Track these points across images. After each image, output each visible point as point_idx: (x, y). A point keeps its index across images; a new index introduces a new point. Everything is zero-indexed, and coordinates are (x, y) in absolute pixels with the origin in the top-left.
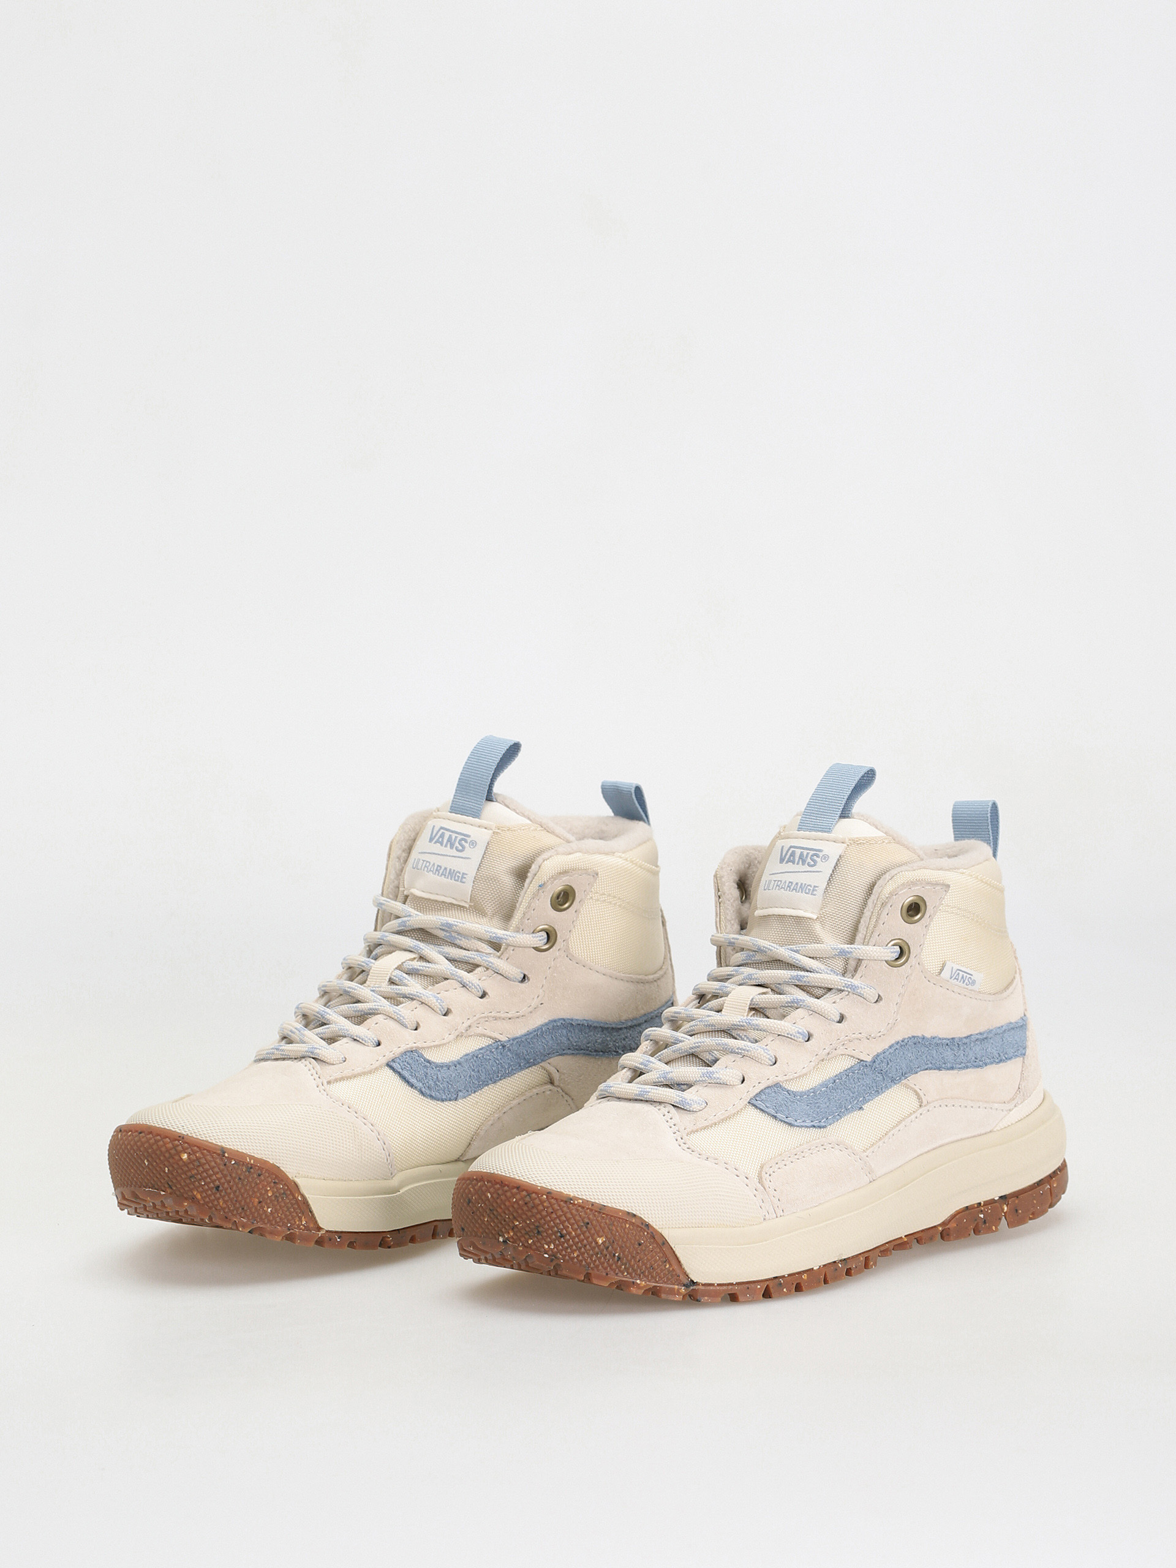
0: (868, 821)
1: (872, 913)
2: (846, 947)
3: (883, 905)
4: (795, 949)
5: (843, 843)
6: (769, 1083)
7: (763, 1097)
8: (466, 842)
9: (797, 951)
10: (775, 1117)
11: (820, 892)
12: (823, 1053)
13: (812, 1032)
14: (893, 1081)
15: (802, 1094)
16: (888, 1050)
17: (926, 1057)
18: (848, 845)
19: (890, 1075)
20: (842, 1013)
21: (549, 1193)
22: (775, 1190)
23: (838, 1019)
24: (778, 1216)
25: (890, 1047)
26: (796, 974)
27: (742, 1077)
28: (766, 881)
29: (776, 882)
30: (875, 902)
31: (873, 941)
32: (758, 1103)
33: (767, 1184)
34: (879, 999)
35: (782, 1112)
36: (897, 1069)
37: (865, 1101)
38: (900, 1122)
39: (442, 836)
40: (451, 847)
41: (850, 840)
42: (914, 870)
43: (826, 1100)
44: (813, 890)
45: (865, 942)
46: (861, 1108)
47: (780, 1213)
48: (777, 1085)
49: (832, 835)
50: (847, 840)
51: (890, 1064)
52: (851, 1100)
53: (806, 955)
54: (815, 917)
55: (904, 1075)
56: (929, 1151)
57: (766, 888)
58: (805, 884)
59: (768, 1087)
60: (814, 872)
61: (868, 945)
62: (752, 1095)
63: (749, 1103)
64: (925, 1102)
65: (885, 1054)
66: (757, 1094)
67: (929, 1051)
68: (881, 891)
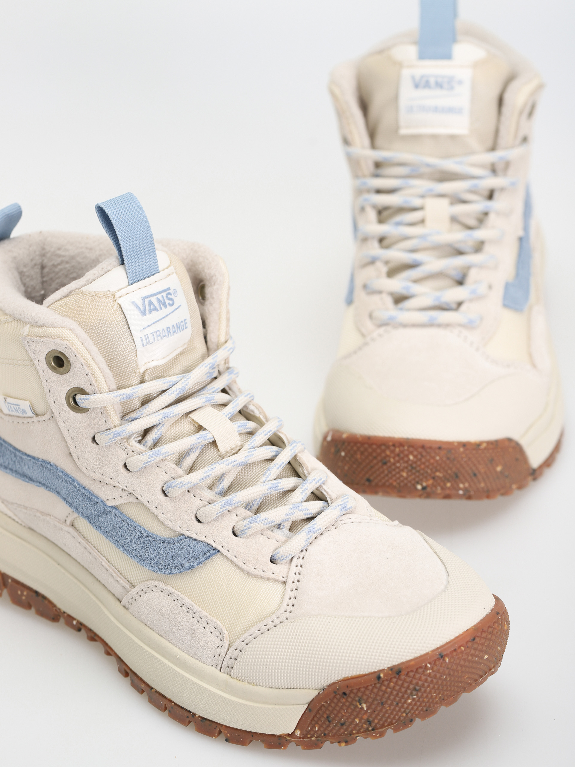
8: (171, 294)
21: (464, 445)
39: (151, 303)
40: (165, 306)
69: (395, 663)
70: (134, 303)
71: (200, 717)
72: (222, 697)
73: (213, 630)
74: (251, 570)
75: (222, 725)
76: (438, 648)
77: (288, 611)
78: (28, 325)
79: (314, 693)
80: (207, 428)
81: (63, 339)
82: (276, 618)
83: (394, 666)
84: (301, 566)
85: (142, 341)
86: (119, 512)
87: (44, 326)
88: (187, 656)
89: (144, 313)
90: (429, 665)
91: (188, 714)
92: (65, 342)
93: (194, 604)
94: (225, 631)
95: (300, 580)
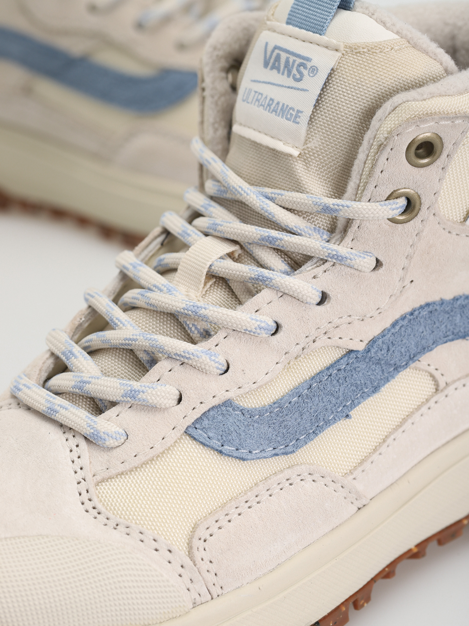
0: (375, 17)
1: (368, 156)
2: (331, 202)
3: (381, 147)
4: (270, 195)
5: (337, 50)
6: (216, 402)
7: (206, 422)
9: (272, 199)
10: (221, 452)
11: (304, 119)
12: (296, 349)
13: (280, 321)
14: (397, 368)
15: (261, 412)
16: (389, 330)
17: (446, 326)
18: (343, 54)
19: (392, 362)
20: (325, 291)
22: (211, 562)
23: (319, 300)
24: (215, 596)
25: (394, 325)
26: (267, 234)
27: (178, 393)
28: (246, 89)
29: (257, 94)
30: (371, 141)
31: (367, 194)
32: (198, 433)
33: (198, 555)
34: (379, 264)
35: (230, 443)
36: (401, 353)
37: (353, 405)
38: (404, 420)
41: (346, 47)
42: (425, 100)
43: (297, 415)
44: (296, 117)
45: (357, 198)
46: (347, 416)
47: (215, 591)
48: (228, 403)
49: (324, 39)
50: (342, 48)
51: (392, 349)
52: (333, 409)
53: (283, 205)
54: (295, 153)
55: (413, 358)
56: (448, 442)
57: (245, 98)
58: (287, 106)
59: (213, 408)
60: (298, 89)
61: (359, 201)
62: (190, 421)
63: (186, 432)
64: (442, 385)
65: (384, 338)
66: (197, 419)
67: (451, 319)
68: (380, 127)
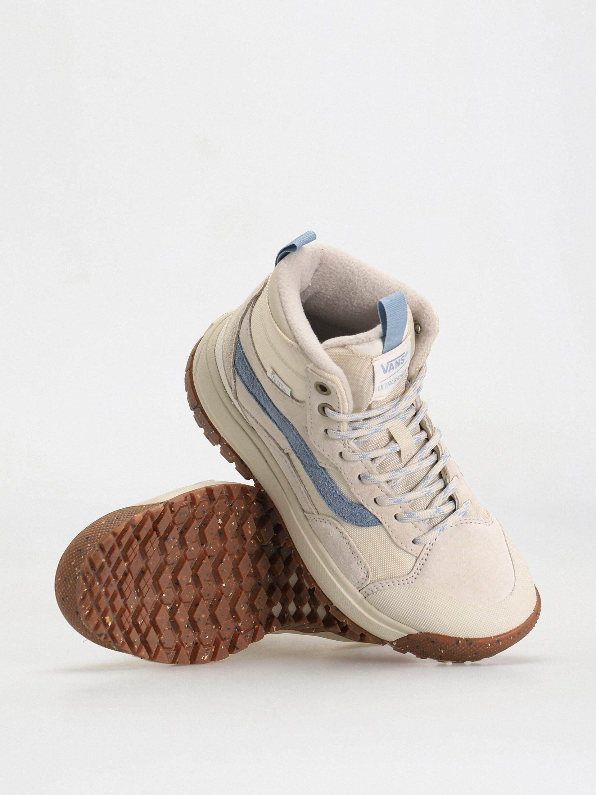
40: (399, 365)
69: (471, 637)
70: (382, 366)
71: (335, 607)
72: (355, 607)
73: (363, 568)
74: (399, 544)
75: (348, 618)
76: (498, 636)
77: (414, 577)
78: (313, 364)
79: (415, 632)
80: (398, 442)
81: (333, 382)
82: (405, 579)
83: (469, 639)
84: (430, 550)
85: (379, 389)
86: (326, 473)
87: (323, 370)
88: (340, 572)
89: (385, 371)
90: (489, 645)
91: (328, 602)
92: (333, 385)
93: (356, 547)
94: (370, 573)
95: (427, 559)
